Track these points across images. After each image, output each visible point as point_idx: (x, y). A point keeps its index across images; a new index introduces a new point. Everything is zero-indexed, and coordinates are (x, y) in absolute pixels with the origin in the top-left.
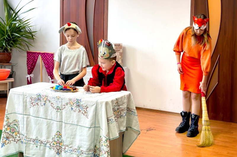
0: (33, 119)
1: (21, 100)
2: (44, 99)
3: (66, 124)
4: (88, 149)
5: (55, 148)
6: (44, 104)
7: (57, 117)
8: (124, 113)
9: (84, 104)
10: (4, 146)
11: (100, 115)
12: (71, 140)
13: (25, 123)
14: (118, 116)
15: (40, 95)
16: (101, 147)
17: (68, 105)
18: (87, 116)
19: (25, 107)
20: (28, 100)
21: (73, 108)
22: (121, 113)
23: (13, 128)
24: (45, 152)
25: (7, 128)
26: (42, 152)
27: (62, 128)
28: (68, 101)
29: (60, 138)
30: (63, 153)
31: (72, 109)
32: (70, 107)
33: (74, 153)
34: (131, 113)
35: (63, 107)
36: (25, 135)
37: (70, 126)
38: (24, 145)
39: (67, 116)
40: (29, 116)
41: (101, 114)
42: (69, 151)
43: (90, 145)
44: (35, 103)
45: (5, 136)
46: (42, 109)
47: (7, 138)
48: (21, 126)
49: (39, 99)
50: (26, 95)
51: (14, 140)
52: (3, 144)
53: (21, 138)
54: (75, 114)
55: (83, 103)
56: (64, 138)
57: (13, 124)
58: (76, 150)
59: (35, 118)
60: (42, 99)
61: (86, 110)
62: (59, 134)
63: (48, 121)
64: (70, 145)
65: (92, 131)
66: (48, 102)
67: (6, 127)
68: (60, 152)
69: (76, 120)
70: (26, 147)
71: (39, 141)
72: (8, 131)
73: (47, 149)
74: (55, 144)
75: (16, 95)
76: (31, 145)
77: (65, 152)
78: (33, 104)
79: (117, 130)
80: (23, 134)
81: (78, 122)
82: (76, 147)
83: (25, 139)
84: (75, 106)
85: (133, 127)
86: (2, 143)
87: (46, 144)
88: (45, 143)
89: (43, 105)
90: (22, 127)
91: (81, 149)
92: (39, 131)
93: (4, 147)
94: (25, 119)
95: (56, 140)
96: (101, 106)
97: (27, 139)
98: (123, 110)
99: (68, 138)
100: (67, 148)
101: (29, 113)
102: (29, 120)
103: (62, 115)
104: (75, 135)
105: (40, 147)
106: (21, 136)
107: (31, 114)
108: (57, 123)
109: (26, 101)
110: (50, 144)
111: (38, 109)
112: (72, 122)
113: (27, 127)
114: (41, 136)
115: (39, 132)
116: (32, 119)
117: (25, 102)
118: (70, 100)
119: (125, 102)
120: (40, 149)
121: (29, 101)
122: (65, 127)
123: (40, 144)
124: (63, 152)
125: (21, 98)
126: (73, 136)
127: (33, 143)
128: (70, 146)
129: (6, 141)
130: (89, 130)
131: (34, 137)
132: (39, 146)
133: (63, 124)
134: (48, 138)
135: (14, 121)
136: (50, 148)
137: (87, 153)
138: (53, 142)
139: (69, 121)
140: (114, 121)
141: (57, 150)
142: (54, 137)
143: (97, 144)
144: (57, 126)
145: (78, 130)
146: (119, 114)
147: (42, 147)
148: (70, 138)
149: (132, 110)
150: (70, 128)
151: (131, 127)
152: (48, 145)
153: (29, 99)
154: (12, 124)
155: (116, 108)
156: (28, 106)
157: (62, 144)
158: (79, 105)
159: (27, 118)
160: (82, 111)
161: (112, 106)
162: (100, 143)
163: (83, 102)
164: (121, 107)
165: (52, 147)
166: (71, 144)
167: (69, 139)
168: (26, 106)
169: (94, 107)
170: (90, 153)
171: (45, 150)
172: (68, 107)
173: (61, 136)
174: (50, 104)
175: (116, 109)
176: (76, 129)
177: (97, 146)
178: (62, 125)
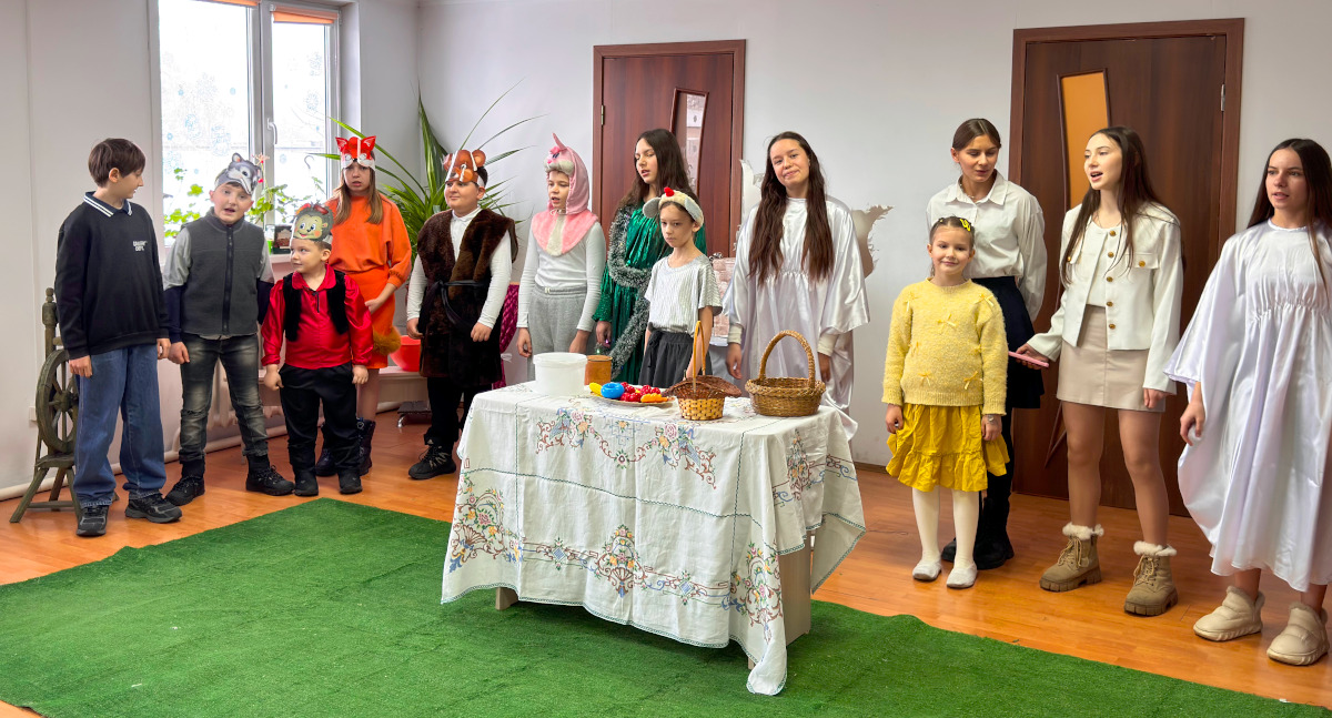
0: (546, 486)
1: (510, 428)
2: (579, 427)
3: (648, 506)
4: (713, 581)
5: (613, 575)
6: (581, 442)
7: (619, 482)
8: (817, 474)
9: (705, 443)
10: (460, 566)
11: (750, 480)
12: (664, 551)
13: (521, 498)
14: (804, 484)
15: (566, 414)
16: (753, 576)
17: (653, 447)
18: (712, 481)
19: (522, 454)
20: (530, 430)
21: (670, 456)
22: (809, 474)
23: (483, 513)
24: (584, 585)
25: (468, 512)
26: (575, 583)
27: (634, 516)
28: (654, 437)
29: (628, 546)
30: (637, 592)
31: (666, 458)
32: (660, 455)
33: (672, 590)
34: (839, 471)
35: (637, 454)
36: (522, 534)
37: (658, 512)
38: (519, 566)
39: (649, 480)
40: (532, 478)
41: (756, 477)
42: (656, 586)
43: (722, 569)
44: (553, 440)
45: (462, 538)
46: (573, 456)
47: (468, 543)
48: (508, 507)
49: (564, 427)
50: (525, 416)
51: (486, 548)
52: (457, 560)
53: (507, 546)
54: (674, 474)
55: (701, 441)
56: (639, 547)
57: (484, 501)
58: (677, 583)
59: (552, 482)
60: (573, 426)
61: (707, 464)
62: (627, 535)
63: (591, 493)
64: (658, 566)
65: (727, 527)
66: (591, 435)
67: (465, 510)
68: (627, 588)
69: (677, 493)
70: (525, 570)
71: (566, 550)
72: (470, 522)
73: (590, 576)
74: (614, 562)
75: (494, 418)
76: (542, 564)
77: (644, 588)
78: (545, 442)
79: (798, 527)
80: (515, 531)
81: (684, 497)
82: (678, 573)
83: (522, 546)
84: (675, 450)
85: (844, 513)
86: (454, 558)
87: (586, 562)
88: (584, 557)
89: (576, 444)
90: (513, 511)
91: (693, 579)
92: (565, 523)
93: (458, 568)
94: (522, 487)
95: (617, 553)
96: (757, 452)
97: (528, 547)
98: (814, 465)
99: (653, 545)
100: (650, 575)
101: (534, 468)
102: (531, 489)
103: (634, 479)
104: (675, 537)
105: (568, 570)
106: (507, 539)
107: (540, 473)
108: (619, 503)
109: (525, 433)
110: (598, 563)
111: (563, 456)
112: (667, 497)
113: (527, 511)
114: (572, 537)
115: (565, 526)
116: (544, 487)
117: (522, 436)
118: (659, 431)
119: (820, 441)
120: (567, 576)
121: (534, 434)
122: (644, 512)
123: (567, 561)
124: (636, 587)
125: (510, 425)
126: (670, 541)
127: (547, 558)
128: (658, 572)
129: (464, 551)
130: (717, 524)
131: (548, 541)
132: (564, 567)
133: (638, 504)
134: (592, 543)
135: (489, 492)
136: (597, 575)
137: (710, 592)
138: (608, 557)
139: (655, 495)
140: (791, 496)
141: (619, 581)
142: (608, 541)
143: (739, 566)
144: (620, 509)
145: (684, 522)
146: (806, 476)
147: (575, 570)
148: (661, 547)
149: (842, 463)
150: (658, 516)
151: (837, 515)
152: (591, 564)
153: (534, 428)
154: (481, 502)
155: (797, 458)
156: (531, 450)
157: (635, 563)
158: (686, 449)
159: (528, 485)
160: (696, 466)
161: (787, 451)
162: (748, 564)
163: (698, 438)
164: (809, 454)
165: (604, 572)
166: (664, 563)
167: (656, 549)
168: (524, 448)
169: (733, 455)
170: (720, 592)
171: (582, 578)
172: (654, 454)
173: (631, 538)
174: (596, 443)
175: (797, 462)
176: (679, 518)
177: (739, 573)
178: (634, 507)
